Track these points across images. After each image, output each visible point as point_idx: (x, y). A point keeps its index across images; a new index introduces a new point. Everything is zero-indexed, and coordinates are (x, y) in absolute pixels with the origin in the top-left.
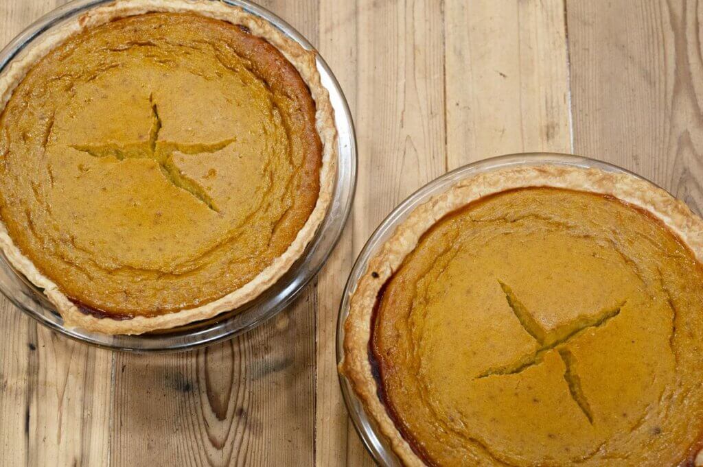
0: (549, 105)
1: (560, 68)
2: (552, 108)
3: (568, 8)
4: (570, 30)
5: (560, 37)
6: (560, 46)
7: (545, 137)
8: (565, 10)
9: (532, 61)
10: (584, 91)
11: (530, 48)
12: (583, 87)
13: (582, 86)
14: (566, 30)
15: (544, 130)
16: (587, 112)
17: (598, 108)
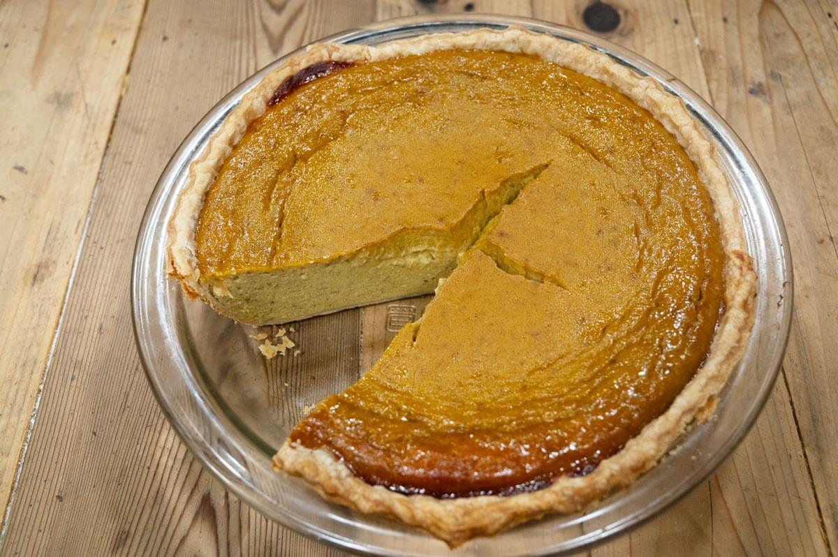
0: (52, 235)
1: (84, 188)
2: (55, 239)
3: (119, 114)
4: (114, 141)
5: (98, 148)
6: (93, 161)
7: (30, 281)
8: (116, 116)
9: (49, 179)
10: (108, 216)
11: (52, 163)
12: (109, 212)
13: (107, 211)
14: (109, 140)
15: (34, 270)
16: (103, 246)
17: (121, 238)
